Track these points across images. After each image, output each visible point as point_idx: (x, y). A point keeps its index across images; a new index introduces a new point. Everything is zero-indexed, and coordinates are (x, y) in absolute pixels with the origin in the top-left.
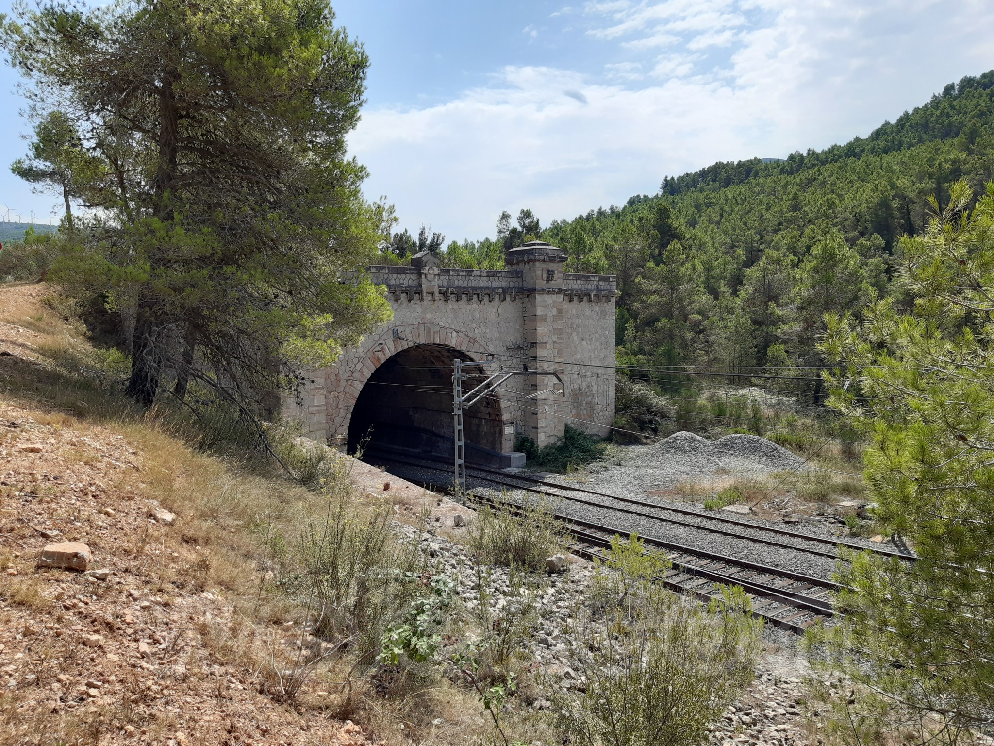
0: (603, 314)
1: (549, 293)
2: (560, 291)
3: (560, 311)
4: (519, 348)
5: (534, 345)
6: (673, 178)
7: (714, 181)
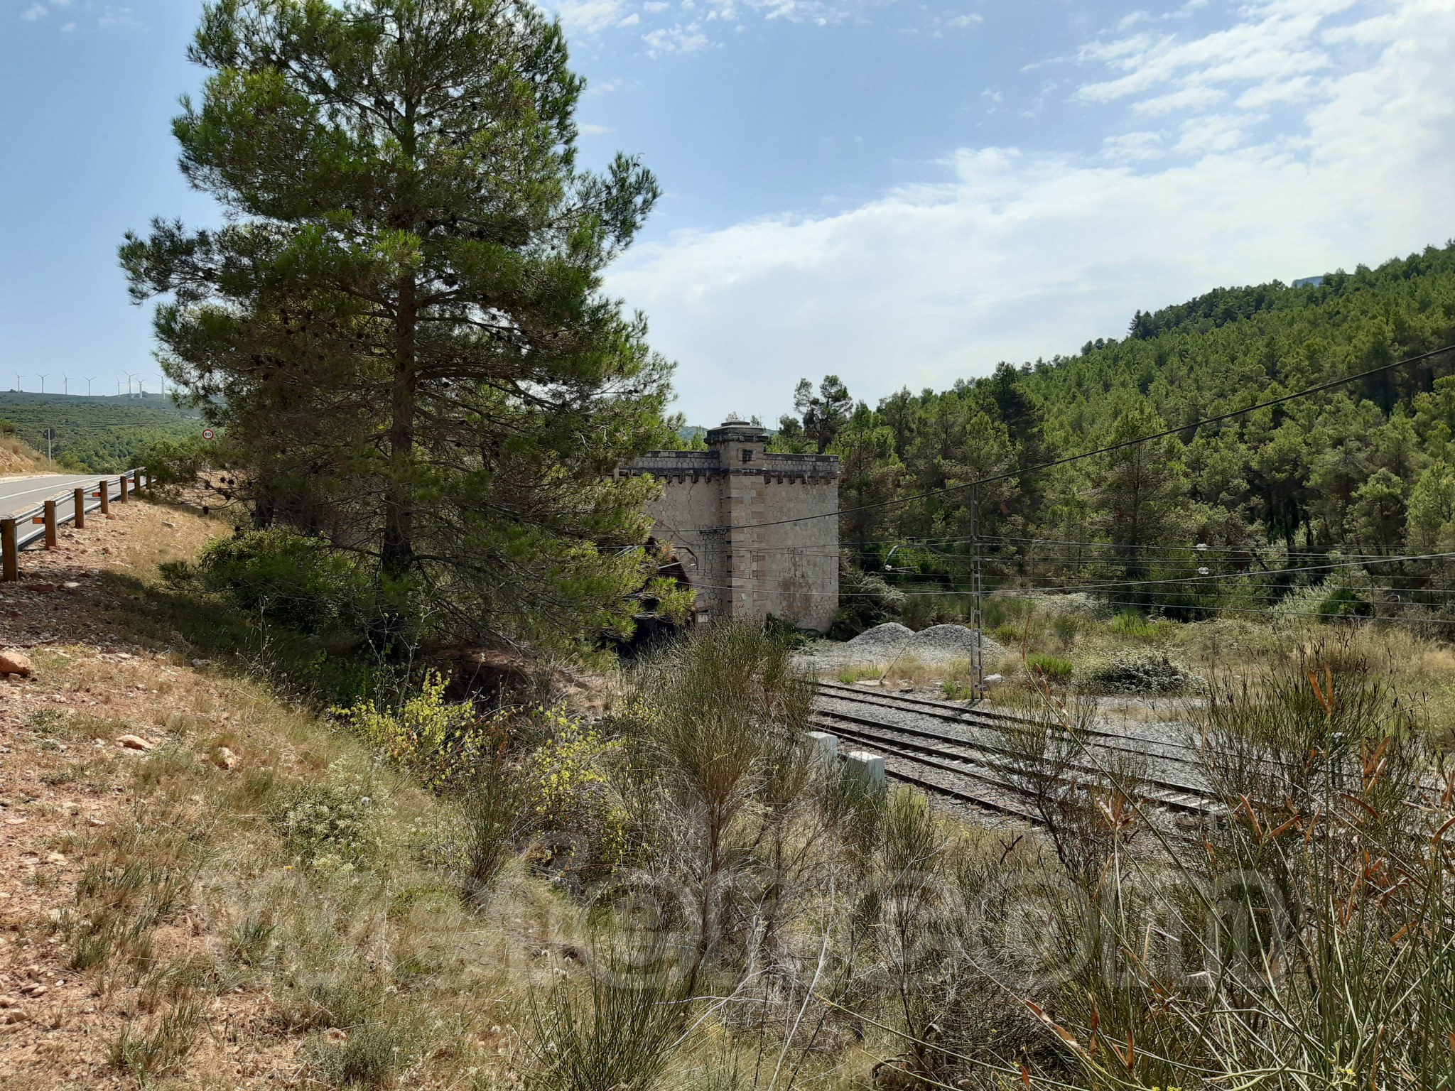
0: (822, 497)
1: (745, 474)
2: (759, 472)
3: (760, 494)
4: (715, 532)
5: (729, 529)
6: (1147, 314)
7: (1206, 316)
